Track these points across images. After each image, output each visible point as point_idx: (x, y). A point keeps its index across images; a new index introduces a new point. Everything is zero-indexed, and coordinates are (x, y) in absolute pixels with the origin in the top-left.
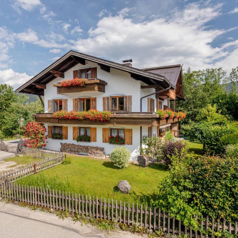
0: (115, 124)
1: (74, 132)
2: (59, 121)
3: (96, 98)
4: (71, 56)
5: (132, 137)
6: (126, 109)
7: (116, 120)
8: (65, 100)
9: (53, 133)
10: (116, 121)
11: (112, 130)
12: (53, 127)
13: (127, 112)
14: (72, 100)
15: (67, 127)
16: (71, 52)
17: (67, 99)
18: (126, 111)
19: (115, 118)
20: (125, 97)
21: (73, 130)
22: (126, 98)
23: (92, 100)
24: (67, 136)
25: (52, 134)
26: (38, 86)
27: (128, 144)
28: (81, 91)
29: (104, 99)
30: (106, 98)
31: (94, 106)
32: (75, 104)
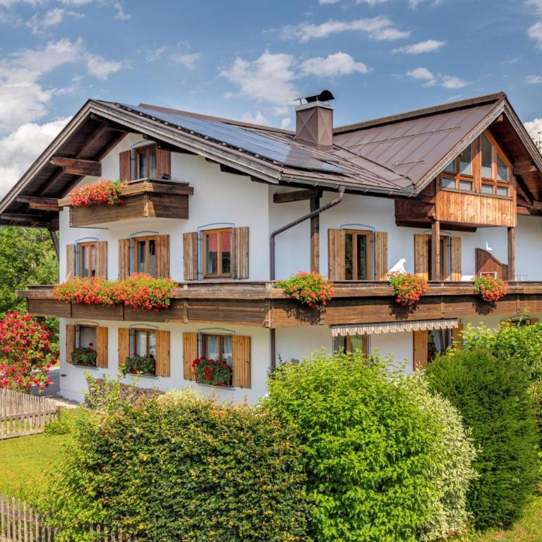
0: (187, 321)
1: (120, 345)
2: (74, 311)
3: (168, 236)
4: (92, 116)
5: (249, 363)
6: (235, 271)
7: (189, 307)
8: (101, 245)
9: (77, 346)
10: (188, 310)
11: (209, 338)
12: (78, 329)
13: (237, 281)
14: (117, 242)
15: (107, 329)
16: (89, 105)
17: (107, 242)
18: (235, 278)
19: (187, 300)
20: (233, 232)
21: (119, 339)
22: (235, 235)
23: (160, 245)
24: (107, 358)
25: (75, 349)
26: (38, 205)
27: (242, 387)
28: (118, 218)
29: (185, 238)
30: (190, 236)
31: (164, 262)
32: (123, 256)
